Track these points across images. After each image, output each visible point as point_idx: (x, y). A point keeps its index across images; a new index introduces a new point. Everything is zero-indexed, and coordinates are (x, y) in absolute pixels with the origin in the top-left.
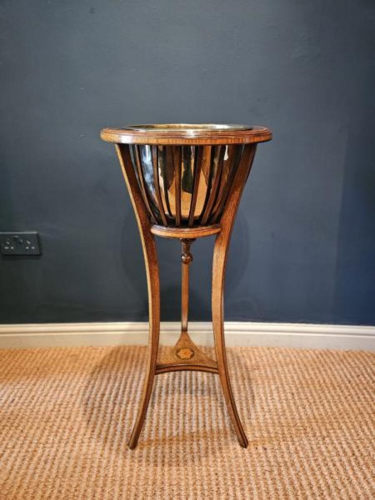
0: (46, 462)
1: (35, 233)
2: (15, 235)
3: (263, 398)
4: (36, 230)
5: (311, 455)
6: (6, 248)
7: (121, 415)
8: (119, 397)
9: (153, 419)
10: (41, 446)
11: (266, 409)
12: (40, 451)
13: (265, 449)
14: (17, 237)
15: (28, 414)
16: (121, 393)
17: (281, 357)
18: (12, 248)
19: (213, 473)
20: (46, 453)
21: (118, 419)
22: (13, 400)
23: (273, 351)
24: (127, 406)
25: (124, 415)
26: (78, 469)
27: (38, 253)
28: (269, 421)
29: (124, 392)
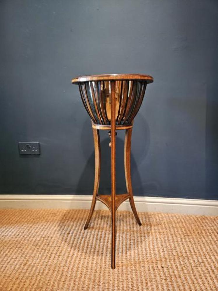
0: (33, 267)
1: (38, 142)
2: (27, 144)
3: (163, 240)
4: (38, 141)
5: (191, 272)
6: (22, 151)
7: (78, 245)
8: (78, 235)
9: (96, 248)
10: (31, 258)
11: (164, 245)
12: (31, 261)
13: (163, 267)
14: (28, 144)
15: (26, 241)
16: (78, 233)
17: (175, 218)
18: (25, 151)
19: (130, 279)
20: (34, 262)
21: (76, 247)
22: (19, 234)
23: (170, 215)
24: (81, 240)
25: (80, 245)
26: (51, 271)
27: (39, 154)
28: (166, 252)
29: (80, 233)
